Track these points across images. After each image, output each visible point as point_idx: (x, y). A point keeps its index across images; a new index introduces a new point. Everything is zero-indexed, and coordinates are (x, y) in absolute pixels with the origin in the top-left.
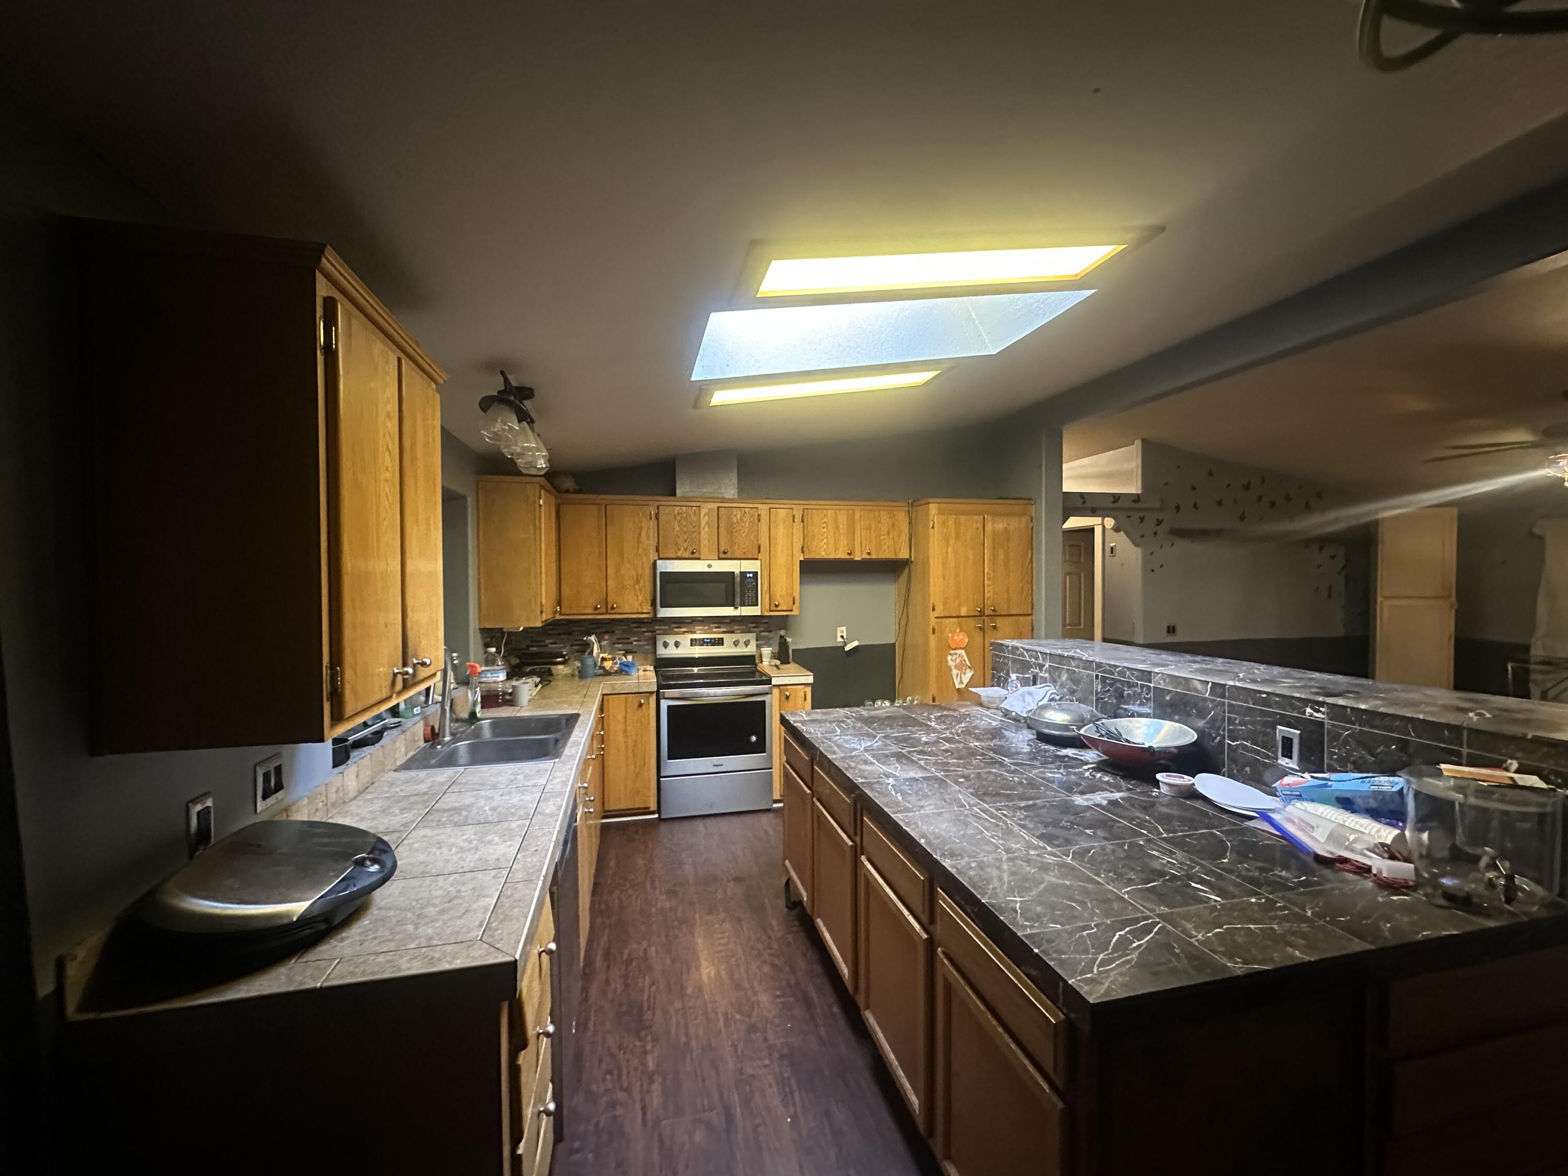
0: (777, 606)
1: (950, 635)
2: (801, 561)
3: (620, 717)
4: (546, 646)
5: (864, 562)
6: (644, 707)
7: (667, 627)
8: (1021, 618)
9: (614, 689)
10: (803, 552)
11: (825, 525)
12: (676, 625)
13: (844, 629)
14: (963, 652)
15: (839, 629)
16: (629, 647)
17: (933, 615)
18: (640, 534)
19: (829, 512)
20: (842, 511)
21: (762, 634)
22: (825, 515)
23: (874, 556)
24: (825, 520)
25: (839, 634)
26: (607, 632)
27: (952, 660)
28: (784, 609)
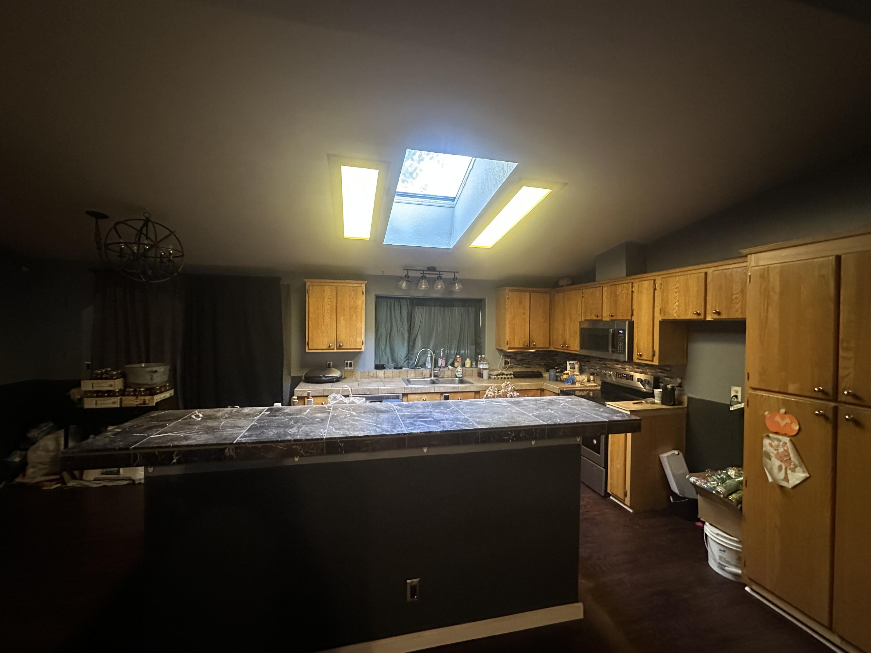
0: (641, 355)
1: (766, 413)
2: (660, 321)
5: (715, 322)
10: (661, 314)
11: (677, 290)
14: (787, 439)
18: (577, 306)
19: (681, 277)
20: (692, 276)
22: (677, 281)
23: (724, 316)
24: (677, 285)
27: (771, 445)
28: (646, 358)
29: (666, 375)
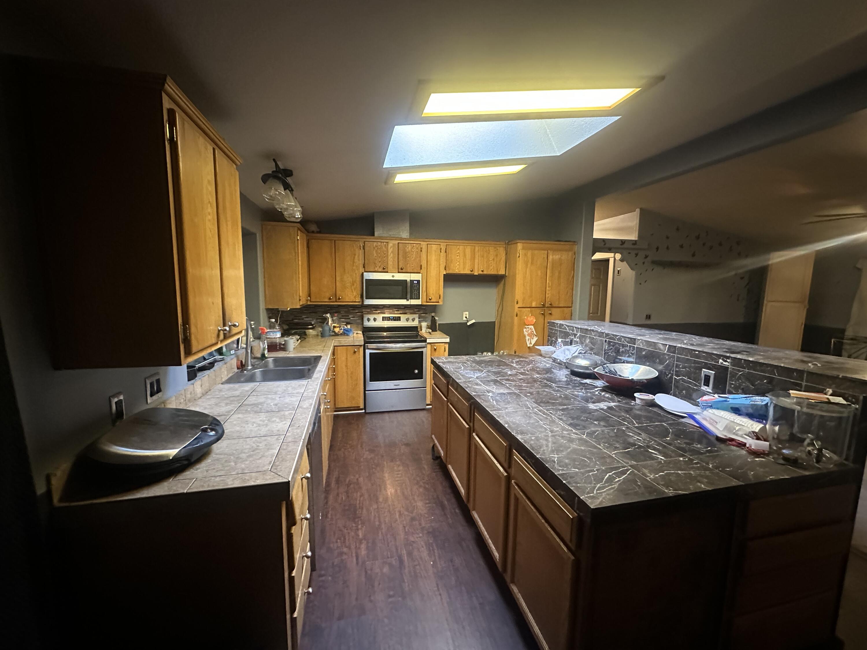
0: (430, 299)
1: (526, 317)
2: (444, 274)
3: (344, 358)
4: (303, 319)
5: (479, 276)
6: (357, 353)
7: (369, 310)
8: (565, 309)
9: (341, 343)
10: (445, 269)
11: (458, 254)
12: (375, 309)
13: (467, 313)
14: (532, 327)
15: (465, 313)
16: (348, 321)
17: (517, 306)
18: (354, 258)
19: (461, 247)
20: (468, 247)
21: (422, 315)
22: (458, 249)
23: (485, 273)
24: (458, 251)
25: (464, 316)
26: (336, 312)
27: (526, 331)
28: (434, 301)
29: (422, 312)
